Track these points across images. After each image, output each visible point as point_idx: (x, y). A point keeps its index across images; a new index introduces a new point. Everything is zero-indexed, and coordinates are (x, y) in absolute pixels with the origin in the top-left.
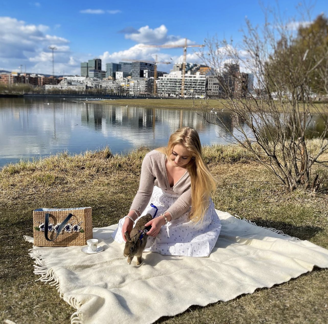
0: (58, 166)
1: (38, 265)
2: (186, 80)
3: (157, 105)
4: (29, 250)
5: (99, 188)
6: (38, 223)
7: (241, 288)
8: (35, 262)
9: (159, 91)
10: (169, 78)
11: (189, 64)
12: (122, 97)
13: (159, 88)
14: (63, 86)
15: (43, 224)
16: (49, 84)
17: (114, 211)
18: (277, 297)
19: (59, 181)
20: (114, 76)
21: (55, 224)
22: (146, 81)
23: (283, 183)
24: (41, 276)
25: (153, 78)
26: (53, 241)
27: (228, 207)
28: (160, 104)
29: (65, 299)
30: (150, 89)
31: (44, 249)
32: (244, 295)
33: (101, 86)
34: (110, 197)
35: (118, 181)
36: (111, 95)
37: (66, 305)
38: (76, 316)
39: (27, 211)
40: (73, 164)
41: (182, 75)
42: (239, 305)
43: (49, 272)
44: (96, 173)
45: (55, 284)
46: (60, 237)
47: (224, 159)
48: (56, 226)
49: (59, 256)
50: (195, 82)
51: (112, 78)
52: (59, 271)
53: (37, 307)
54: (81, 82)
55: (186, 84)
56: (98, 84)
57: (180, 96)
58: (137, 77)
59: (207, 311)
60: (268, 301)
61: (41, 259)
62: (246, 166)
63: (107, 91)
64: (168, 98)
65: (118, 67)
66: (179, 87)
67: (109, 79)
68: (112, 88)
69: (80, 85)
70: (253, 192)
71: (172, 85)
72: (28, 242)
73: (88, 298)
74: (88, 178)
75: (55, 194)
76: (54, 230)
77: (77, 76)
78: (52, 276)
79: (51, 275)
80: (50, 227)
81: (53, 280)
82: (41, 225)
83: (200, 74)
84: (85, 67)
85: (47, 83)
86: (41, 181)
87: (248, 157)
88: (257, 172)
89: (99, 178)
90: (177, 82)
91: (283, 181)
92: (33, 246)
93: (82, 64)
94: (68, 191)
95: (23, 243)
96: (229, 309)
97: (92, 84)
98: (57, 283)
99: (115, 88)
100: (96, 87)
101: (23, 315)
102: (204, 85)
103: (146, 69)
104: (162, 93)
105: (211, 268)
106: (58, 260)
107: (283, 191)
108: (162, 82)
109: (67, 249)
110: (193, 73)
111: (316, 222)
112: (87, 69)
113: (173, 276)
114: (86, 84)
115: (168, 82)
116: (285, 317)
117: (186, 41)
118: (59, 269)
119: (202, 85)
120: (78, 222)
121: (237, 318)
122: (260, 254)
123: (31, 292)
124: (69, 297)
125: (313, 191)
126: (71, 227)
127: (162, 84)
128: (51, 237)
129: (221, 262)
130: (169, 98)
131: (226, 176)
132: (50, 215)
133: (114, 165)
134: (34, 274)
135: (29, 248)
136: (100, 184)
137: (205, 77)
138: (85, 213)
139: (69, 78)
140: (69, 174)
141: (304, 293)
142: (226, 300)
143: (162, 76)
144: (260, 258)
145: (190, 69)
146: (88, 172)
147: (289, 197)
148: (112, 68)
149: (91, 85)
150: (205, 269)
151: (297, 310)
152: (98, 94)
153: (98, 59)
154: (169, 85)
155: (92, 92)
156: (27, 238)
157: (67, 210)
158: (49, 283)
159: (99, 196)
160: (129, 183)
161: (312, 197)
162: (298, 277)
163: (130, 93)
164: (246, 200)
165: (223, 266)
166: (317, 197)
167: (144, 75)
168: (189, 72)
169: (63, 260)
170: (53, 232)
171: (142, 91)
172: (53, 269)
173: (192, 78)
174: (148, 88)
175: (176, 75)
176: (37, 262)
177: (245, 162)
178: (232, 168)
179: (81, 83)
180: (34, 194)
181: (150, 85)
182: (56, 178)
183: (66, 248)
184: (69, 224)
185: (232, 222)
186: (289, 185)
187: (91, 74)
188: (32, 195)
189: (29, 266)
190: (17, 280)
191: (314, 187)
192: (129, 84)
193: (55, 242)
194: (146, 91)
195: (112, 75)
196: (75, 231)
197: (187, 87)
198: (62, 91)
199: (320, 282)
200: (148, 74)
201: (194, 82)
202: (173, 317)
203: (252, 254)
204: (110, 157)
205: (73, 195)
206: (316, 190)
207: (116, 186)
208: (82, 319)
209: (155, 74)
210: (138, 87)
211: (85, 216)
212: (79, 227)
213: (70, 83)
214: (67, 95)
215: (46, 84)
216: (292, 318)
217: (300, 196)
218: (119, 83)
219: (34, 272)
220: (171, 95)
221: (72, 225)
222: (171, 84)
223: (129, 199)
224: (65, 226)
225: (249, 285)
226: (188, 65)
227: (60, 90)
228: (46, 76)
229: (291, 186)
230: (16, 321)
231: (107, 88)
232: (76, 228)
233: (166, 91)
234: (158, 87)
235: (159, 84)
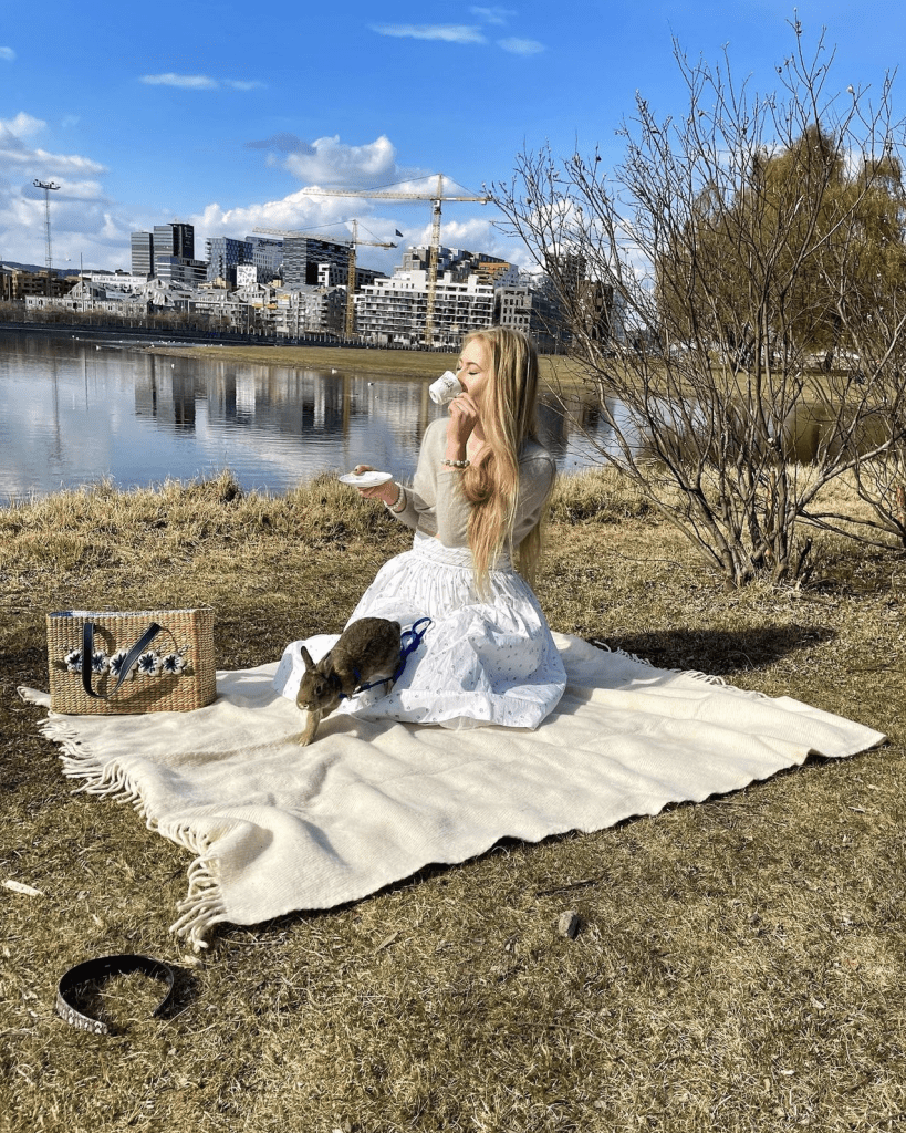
0: (89, 518)
1: (71, 756)
2: (439, 296)
3: (359, 366)
4: (38, 723)
5: (213, 577)
6: (61, 650)
7: (628, 804)
8: (61, 749)
9: (362, 325)
10: (390, 289)
11: (450, 252)
12: (255, 340)
13: (362, 318)
14: (80, 301)
15: (75, 653)
16: (36, 293)
17: (263, 633)
18: (721, 823)
19: (95, 558)
20: (231, 277)
21: (112, 652)
22: (325, 297)
23: (717, 565)
24: (86, 782)
25: (344, 287)
26: (106, 699)
27: (573, 625)
28: (366, 362)
29: (162, 831)
30: (336, 320)
31: (81, 719)
32: (635, 818)
33: (193, 304)
34: (247, 600)
35: (265, 562)
36: (222, 334)
37: (167, 845)
38: (199, 867)
39: (13, 631)
40: (132, 512)
41: (427, 283)
42: (627, 839)
43: (107, 771)
44: (200, 538)
45: (130, 799)
46: (128, 689)
47: (554, 510)
48: (115, 657)
49: (129, 735)
50: (464, 303)
51: (224, 283)
52: (137, 768)
53: (88, 851)
54: (134, 292)
55: (438, 310)
56: (184, 299)
57: (422, 342)
58: (298, 285)
59: (546, 853)
60: (699, 830)
61: (79, 743)
62: (612, 529)
63: (212, 320)
64: (388, 348)
65: (241, 250)
66: (419, 316)
67: (216, 287)
68: (225, 314)
69: (132, 300)
70: (636, 589)
71: (398, 310)
72: (33, 705)
73: (226, 826)
74: (179, 551)
75: (85, 591)
76: (109, 667)
77: (119, 272)
78: (116, 780)
79: (113, 779)
80: (98, 661)
81: (123, 790)
82: (71, 656)
83: (478, 283)
84: (144, 247)
85: (31, 289)
86: (43, 556)
87: (618, 507)
88: (641, 543)
89: (209, 553)
90: (413, 302)
91: (720, 561)
92: (49, 714)
93: (134, 236)
94: (124, 584)
95: (18, 706)
96: (602, 847)
97: (166, 301)
98: (134, 796)
99: (233, 312)
100: (177, 308)
101: (51, 872)
102: (489, 314)
103: (323, 260)
104: (369, 333)
105: (546, 759)
106: (128, 744)
107: (715, 587)
108: (370, 301)
109: (147, 719)
110: (460, 277)
111: (804, 658)
112: (152, 254)
113: (446, 777)
114: (148, 298)
115: (388, 302)
116: (743, 863)
117: (441, 182)
118: (136, 764)
119: (484, 313)
120: (177, 648)
121: (624, 868)
122: (670, 728)
123: (65, 818)
124: (174, 825)
125: (794, 586)
126: (158, 662)
127: (369, 304)
128: (100, 688)
129: (570, 747)
130: (391, 346)
131: (560, 553)
132: (98, 629)
133: (248, 518)
134: (65, 776)
135: (38, 719)
136: (213, 567)
137: (493, 292)
138: (196, 622)
139: (96, 279)
140: (122, 540)
141: (786, 811)
142: (591, 829)
143: (372, 283)
144: (670, 738)
145: (452, 266)
146: (176, 534)
147: (732, 600)
148: (224, 252)
149: (163, 303)
150: (530, 761)
151: (773, 848)
152: (184, 328)
153: (183, 225)
154: (391, 309)
155: (166, 323)
156: (27, 694)
157: (144, 614)
158: (114, 797)
159: (213, 597)
160: (294, 566)
161: (794, 599)
162: (770, 779)
163: (279, 329)
164: (619, 608)
165: (577, 756)
166: (805, 600)
167: (320, 279)
168: (448, 276)
169: (140, 745)
170: (107, 673)
171: (314, 324)
172: (118, 762)
173: (457, 293)
174: (329, 315)
175: (413, 281)
176: (69, 748)
177: (610, 520)
178: (575, 534)
179: (133, 296)
180: (26, 590)
181: (335, 308)
182: (85, 549)
183: (143, 716)
184: (150, 653)
185: (587, 658)
186: (734, 571)
187: (164, 268)
188: (17, 592)
189: (45, 760)
190: (17, 792)
191: (798, 574)
192: (276, 302)
193: (111, 702)
194: (325, 325)
195: (224, 276)
196: (170, 671)
197: (440, 317)
198: (77, 316)
199: (826, 789)
200: (331, 275)
201: (461, 305)
202: (458, 866)
203: (648, 730)
204: (237, 496)
205: (139, 594)
206: (804, 582)
207: (259, 573)
208: (219, 874)
209: (352, 276)
210: (303, 313)
211: (196, 631)
212: (179, 662)
213: (99, 294)
214: (93, 327)
215: (27, 292)
216: (763, 865)
217: (761, 597)
218: (245, 300)
219: (64, 772)
220: (396, 340)
221: (158, 655)
222: (394, 306)
223: (302, 604)
224: (140, 658)
225: (648, 796)
226: (446, 253)
227: (70, 313)
228: (28, 270)
229: (738, 571)
230: (34, 884)
231: (210, 313)
232: (171, 663)
233: (383, 327)
234: (359, 314)
235: (362, 306)
